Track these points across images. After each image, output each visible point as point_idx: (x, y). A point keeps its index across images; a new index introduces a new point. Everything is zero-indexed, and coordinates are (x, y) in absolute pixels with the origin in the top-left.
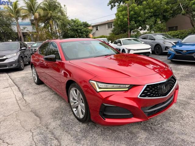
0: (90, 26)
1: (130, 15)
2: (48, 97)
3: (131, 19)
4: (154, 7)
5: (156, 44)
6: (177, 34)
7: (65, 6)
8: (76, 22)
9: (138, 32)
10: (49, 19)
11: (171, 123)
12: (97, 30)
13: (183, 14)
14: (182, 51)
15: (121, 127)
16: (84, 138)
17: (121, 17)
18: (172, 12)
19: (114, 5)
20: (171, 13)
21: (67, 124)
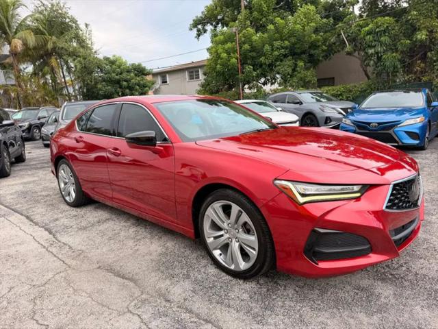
0: (148, 74)
1: (241, 53)
2: (122, 233)
3: (244, 61)
4: (289, 37)
5: (305, 112)
6: (339, 93)
7: (87, 25)
8: (117, 63)
9: (259, 89)
10: (49, 54)
11: (422, 261)
12: (164, 82)
13: (349, 54)
14: (369, 124)
15: (332, 279)
16: (269, 312)
17: (224, 55)
18: (326, 48)
19: (203, 28)
20: (323, 51)
21: (211, 288)
